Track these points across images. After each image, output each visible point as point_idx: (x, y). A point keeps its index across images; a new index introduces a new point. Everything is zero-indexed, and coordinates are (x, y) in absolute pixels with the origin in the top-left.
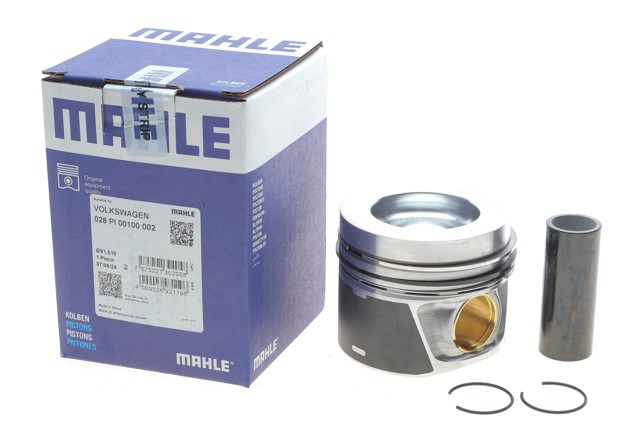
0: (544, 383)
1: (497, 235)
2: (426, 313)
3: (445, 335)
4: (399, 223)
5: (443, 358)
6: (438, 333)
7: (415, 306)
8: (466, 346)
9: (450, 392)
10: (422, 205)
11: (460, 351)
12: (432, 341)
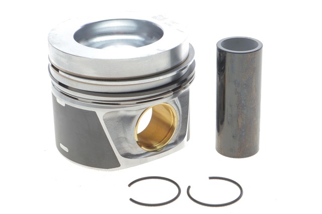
0: (211, 178)
1: (174, 53)
2: (112, 119)
3: (129, 137)
4: (98, 45)
5: (127, 155)
6: (122, 135)
7: (102, 114)
8: (149, 146)
9: (130, 185)
10: (116, 29)
11: (143, 150)
12: (118, 142)
